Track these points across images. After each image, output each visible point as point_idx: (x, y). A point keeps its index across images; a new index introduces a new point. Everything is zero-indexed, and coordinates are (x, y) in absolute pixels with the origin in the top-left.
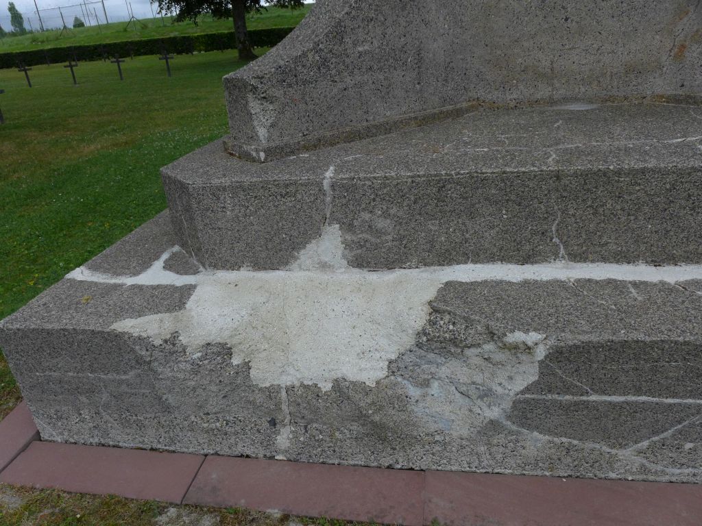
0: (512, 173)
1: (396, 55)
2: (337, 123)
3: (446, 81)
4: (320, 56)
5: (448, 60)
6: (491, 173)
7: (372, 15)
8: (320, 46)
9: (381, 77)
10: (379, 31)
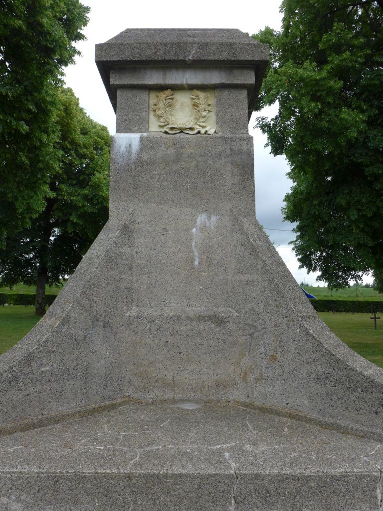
0: (102, 473)
1: (69, 372)
2: (18, 417)
3: (106, 386)
4: (12, 375)
5: (108, 373)
6: (88, 473)
7: (54, 349)
8: (13, 369)
9: (57, 386)
10: (58, 358)
